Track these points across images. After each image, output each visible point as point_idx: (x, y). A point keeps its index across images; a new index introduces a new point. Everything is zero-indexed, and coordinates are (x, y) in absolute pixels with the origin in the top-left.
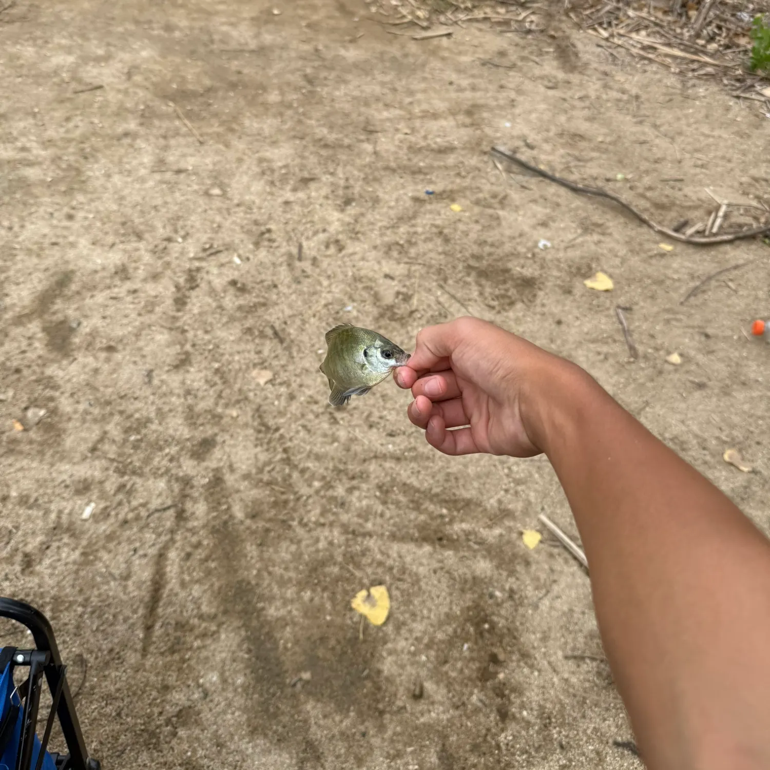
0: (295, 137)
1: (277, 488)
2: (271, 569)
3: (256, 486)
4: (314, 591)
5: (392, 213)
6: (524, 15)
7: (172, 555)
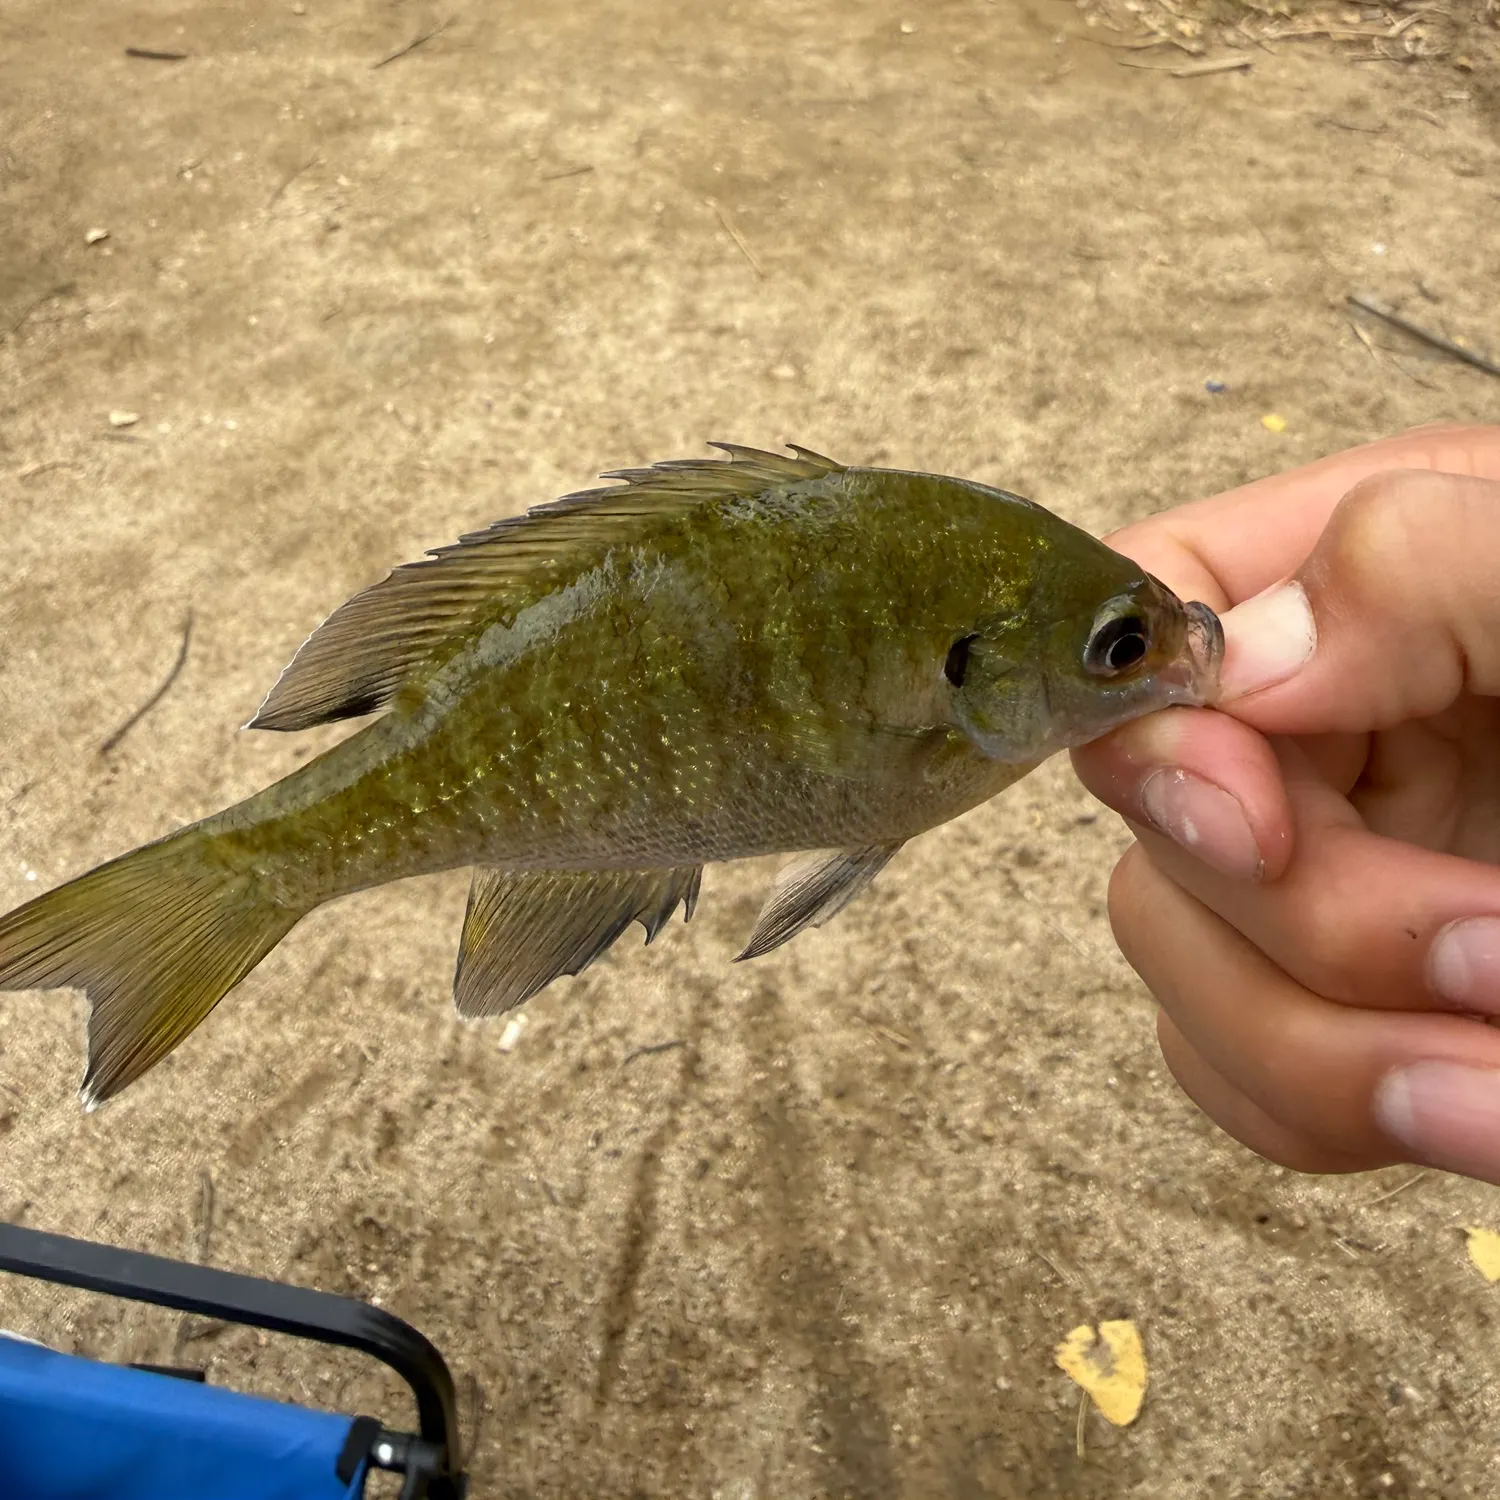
0: (938, 267)
1: (890, 1034)
2: (876, 1231)
3: (846, 1023)
4: (970, 1305)
5: (1137, 428)
6: (1399, 25)
7: (672, 1159)
